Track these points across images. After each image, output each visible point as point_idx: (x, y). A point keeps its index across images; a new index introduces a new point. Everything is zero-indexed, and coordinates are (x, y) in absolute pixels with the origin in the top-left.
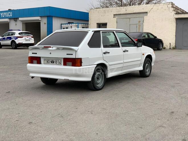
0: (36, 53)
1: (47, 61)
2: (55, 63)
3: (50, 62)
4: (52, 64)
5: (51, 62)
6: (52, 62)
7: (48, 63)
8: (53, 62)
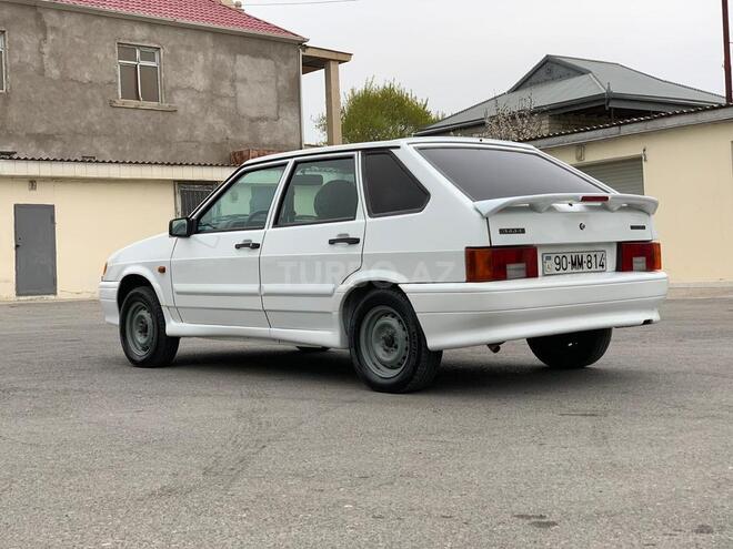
0: (523, 231)
1: (557, 261)
2: (585, 265)
3: (570, 266)
4: (574, 270)
5: (574, 264)
6: (577, 263)
7: (561, 271)
8: (581, 264)
